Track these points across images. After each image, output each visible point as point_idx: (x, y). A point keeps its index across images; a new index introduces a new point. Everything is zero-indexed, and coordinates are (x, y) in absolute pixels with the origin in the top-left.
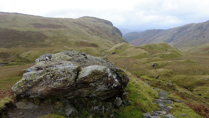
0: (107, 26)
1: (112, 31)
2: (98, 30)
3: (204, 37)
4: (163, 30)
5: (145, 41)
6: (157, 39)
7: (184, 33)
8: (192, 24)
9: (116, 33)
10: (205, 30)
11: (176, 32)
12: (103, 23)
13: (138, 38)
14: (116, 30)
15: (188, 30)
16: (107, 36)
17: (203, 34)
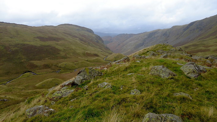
0: (90, 34)
1: (96, 39)
2: (85, 39)
3: (168, 42)
4: (135, 35)
5: (119, 45)
6: (129, 43)
7: (153, 39)
8: (159, 30)
9: (99, 41)
10: (168, 37)
11: (146, 37)
12: (85, 31)
13: (112, 42)
14: (98, 38)
15: (156, 35)
16: (94, 45)
17: (167, 40)
